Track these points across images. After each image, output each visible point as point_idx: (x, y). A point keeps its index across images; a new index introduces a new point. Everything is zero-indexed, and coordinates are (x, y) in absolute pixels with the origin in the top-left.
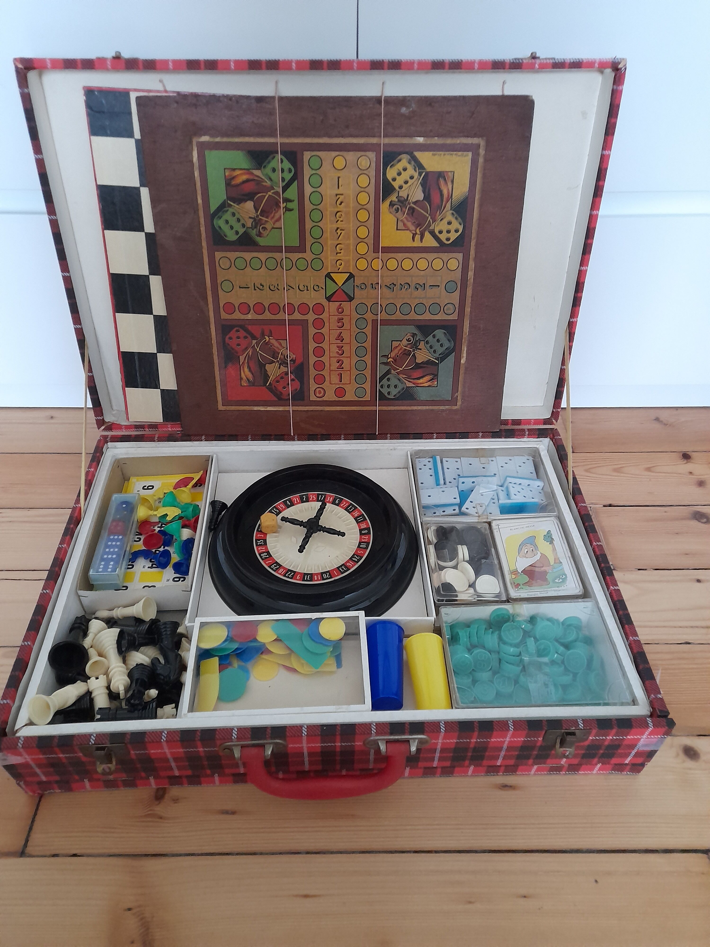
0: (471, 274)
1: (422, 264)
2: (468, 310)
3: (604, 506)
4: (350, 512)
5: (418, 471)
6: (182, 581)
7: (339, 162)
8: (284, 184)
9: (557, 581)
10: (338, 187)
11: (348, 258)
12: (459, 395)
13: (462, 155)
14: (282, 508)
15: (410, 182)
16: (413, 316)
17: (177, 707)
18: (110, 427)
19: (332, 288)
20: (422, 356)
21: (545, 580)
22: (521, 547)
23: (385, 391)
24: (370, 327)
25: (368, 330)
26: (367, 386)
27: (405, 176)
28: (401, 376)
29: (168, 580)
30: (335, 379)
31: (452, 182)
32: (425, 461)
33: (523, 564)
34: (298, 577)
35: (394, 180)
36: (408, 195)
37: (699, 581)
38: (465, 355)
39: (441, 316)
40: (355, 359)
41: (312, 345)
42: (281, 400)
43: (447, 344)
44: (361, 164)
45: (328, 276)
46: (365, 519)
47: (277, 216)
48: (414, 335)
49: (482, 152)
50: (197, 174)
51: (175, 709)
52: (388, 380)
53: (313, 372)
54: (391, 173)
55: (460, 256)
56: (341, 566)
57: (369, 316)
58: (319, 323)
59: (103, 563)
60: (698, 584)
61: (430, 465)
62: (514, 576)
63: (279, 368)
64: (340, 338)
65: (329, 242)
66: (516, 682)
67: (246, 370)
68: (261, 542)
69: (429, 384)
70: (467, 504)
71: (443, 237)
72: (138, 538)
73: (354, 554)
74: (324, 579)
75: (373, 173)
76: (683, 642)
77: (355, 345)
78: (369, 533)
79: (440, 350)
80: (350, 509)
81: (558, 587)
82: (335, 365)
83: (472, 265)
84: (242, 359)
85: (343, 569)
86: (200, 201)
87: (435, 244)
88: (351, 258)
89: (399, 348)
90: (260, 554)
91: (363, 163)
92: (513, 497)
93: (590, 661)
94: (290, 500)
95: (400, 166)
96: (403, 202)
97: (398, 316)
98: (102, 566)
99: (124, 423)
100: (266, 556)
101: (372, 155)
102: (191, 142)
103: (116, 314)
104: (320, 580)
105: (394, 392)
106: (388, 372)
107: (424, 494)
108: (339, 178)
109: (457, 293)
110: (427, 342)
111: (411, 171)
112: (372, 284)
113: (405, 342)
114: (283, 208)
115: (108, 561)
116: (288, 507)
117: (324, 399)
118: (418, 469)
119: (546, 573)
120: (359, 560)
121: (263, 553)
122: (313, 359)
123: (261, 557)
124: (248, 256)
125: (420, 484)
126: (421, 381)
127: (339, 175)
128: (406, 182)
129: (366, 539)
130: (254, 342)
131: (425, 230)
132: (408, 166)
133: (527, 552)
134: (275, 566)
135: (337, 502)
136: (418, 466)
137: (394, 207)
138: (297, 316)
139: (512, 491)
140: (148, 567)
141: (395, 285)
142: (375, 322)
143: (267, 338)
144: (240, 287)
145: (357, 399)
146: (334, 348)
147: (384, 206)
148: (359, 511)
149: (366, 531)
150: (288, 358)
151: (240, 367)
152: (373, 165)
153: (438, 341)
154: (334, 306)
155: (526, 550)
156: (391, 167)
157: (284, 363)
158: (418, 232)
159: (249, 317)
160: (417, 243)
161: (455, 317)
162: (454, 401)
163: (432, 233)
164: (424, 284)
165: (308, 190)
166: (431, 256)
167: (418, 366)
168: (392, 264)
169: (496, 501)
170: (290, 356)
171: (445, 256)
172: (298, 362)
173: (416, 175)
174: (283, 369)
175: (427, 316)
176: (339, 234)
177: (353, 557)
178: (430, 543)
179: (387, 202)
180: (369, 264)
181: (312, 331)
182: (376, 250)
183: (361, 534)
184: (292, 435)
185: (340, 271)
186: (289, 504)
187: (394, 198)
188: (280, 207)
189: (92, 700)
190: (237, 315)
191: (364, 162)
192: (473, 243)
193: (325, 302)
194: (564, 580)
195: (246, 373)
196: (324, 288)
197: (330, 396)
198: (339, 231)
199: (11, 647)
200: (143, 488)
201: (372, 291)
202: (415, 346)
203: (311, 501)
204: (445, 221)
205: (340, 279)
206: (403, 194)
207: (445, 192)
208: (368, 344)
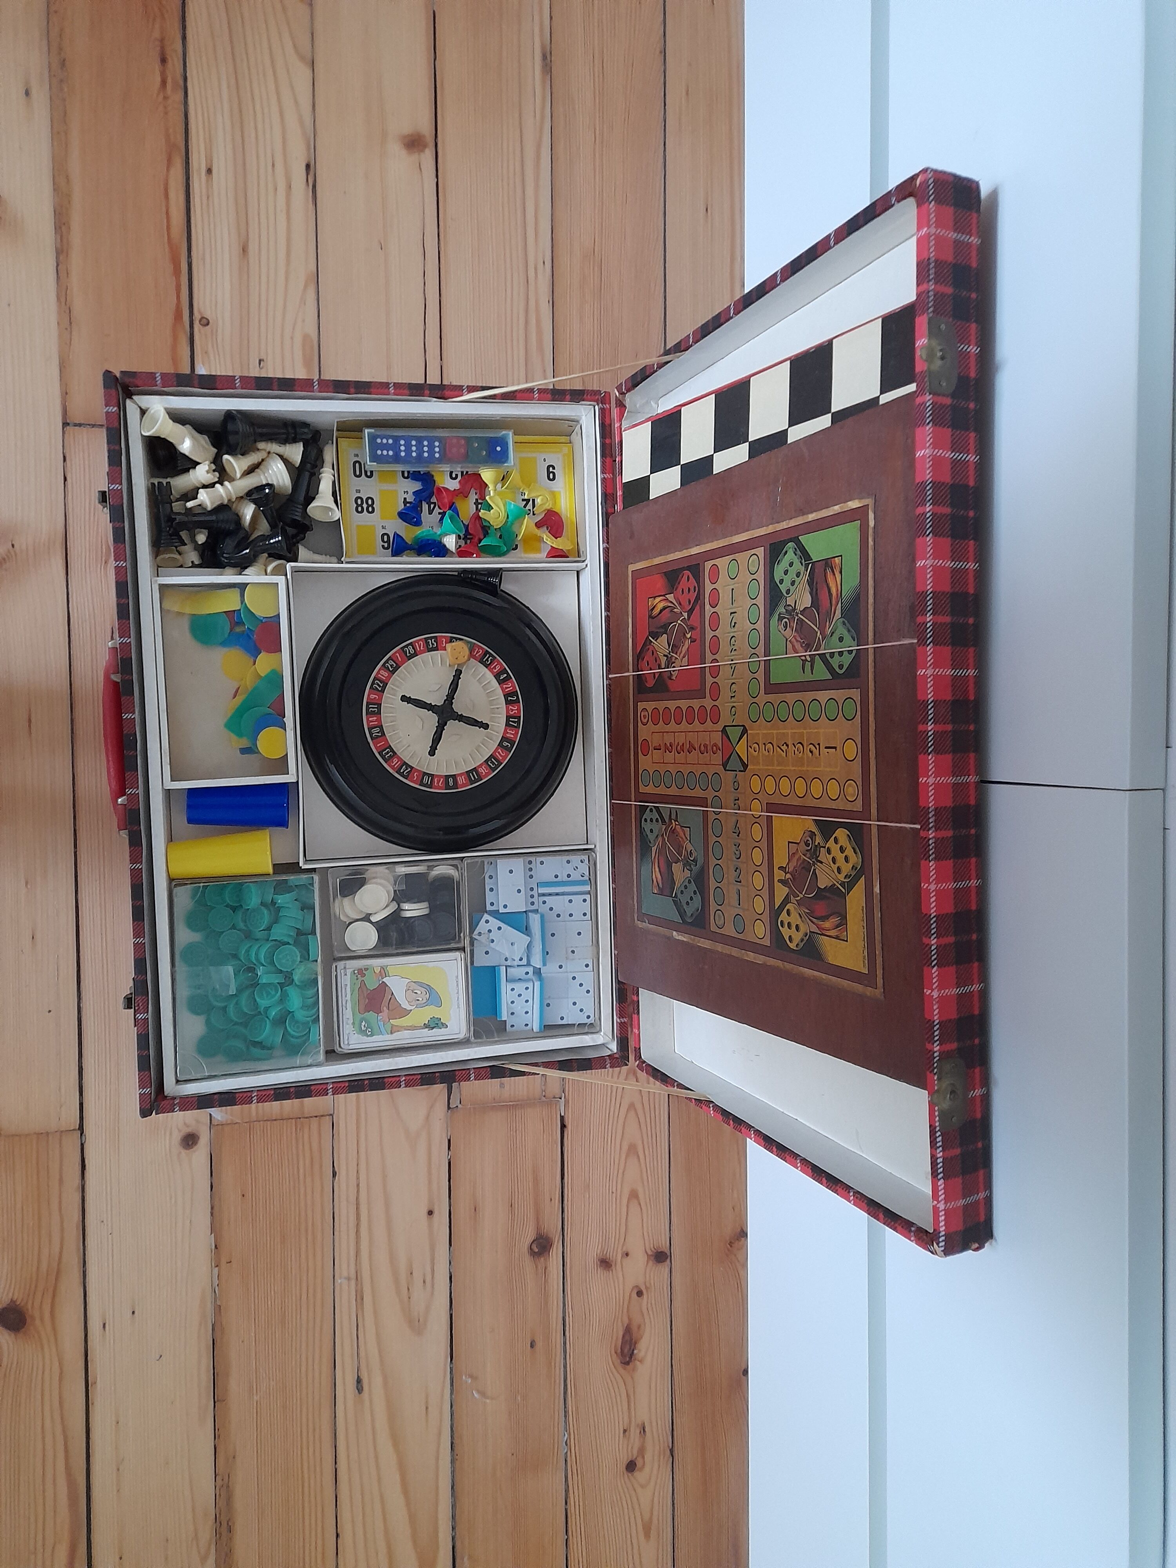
0: (751, 956)
1: (759, 881)
2: (719, 947)
3: (562, 1118)
4: (486, 761)
5: (565, 858)
6: (383, 546)
7: (852, 750)
8: (828, 656)
9: (363, 1023)
10: (826, 748)
11: (761, 761)
12: (645, 925)
13: (864, 957)
14: (495, 667)
15: (835, 867)
16: (713, 862)
17: (194, 566)
18: (621, 405)
19: (734, 733)
20: (680, 873)
21: (368, 1009)
22: (427, 987)
23: (648, 815)
24: (701, 794)
25: (698, 793)
26: (650, 789)
27: (840, 857)
28: (660, 839)
29: (383, 527)
30: (655, 741)
31: (837, 938)
32: (584, 869)
33: (397, 986)
34: (373, 696)
35: (836, 841)
36: (821, 863)
37: (430, 1213)
38: (680, 938)
39: (713, 906)
40: (673, 769)
41: (684, 704)
42: (639, 657)
43: (689, 910)
44: (850, 785)
45: (745, 731)
46: (472, 783)
47: (798, 646)
48: (695, 861)
49: (869, 991)
50: (837, 509)
51: (191, 565)
52: (657, 820)
53: (661, 705)
54: (841, 834)
55: (767, 942)
56: (392, 751)
57: (710, 794)
58: (703, 715)
59: (390, 441)
60: (425, 1212)
61: (576, 876)
62: (377, 970)
63: (664, 655)
64: (692, 748)
65: (775, 732)
66: (235, 956)
67: (661, 606)
68: (432, 644)
69: (655, 881)
70: (494, 923)
71: (784, 916)
72: (457, 475)
73: (412, 768)
74: (370, 729)
75: (840, 805)
76: (336, 1169)
77: (685, 770)
78: (448, 787)
79: (684, 899)
80: (492, 762)
81: (353, 1023)
82: (668, 739)
83: (760, 959)
84: (671, 597)
85: (388, 753)
86: (811, 517)
87: (778, 903)
88: (761, 767)
89: (684, 837)
90: (411, 644)
91: (850, 790)
92: (510, 986)
93: (260, 1045)
94: (508, 678)
95: (849, 852)
96: (814, 852)
97: (712, 839)
98: (385, 441)
99: (625, 424)
100: (409, 653)
101: (858, 806)
102: (869, 495)
103: (714, 395)
104: (368, 725)
105: (647, 827)
106: (663, 821)
107: (518, 864)
108: (835, 748)
109: (734, 934)
110: (690, 882)
111: (846, 868)
112: (738, 800)
113: (690, 847)
114: (805, 656)
115: (395, 447)
116: (497, 676)
117: (640, 724)
118: (568, 858)
119: (379, 1011)
120: (402, 775)
121: (413, 648)
122: (672, 705)
123: (407, 646)
124: (760, 601)
125: (542, 859)
126: (657, 869)
127: (838, 748)
128: (834, 860)
129: (438, 783)
130: (685, 615)
131: (790, 887)
132: (850, 865)
133: (416, 993)
134: (391, 666)
135: (505, 744)
136: (575, 859)
137: (810, 839)
138: (709, 680)
139: (519, 987)
140: (405, 499)
141: (738, 836)
142: (703, 802)
143: (688, 636)
144: (733, 589)
145: (640, 772)
146: (681, 739)
147: (808, 822)
148: (487, 774)
149: (451, 783)
150: (674, 667)
151: (664, 596)
152: (849, 807)
153: (691, 899)
154: (717, 738)
155: (419, 992)
156: (848, 835)
157: (669, 663)
158: (788, 876)
159: (707, 607)
160: (779, 875)
161: (713, 928)
162: (642, 917)
163: (786, 901)
164: (740, 882)
165: (823, 696)
166: (765, 893)
167: (669, 866)
168: (757, 832)
169: (509, 963)
170: (674, 671)
171: (766, 917)
172: (669, 682)
173: (841, 877)
174: (663, 660)
175: (713, 884)
176: (782, 747)
177: (408, 766)
178: (431, 868)
179: (814, 829)
180: (755, 796)
181: (696, 704)
182: (772, 807)
183: (447, 777)
184: (610, 676)
185: (749, 748)
186: (502, 678)
187: (819, 839)
188: (806, 652)
189: (187, 470)
190: (708, 587)
191: (852, 790)
192: (779, 963)
193: (720, 726)
194: (363, 1033)
195: (659, 604)
196: (733, 724)
197: (644, 732)
198: (784, 748)
199: (319, 341)
200: (549, 467)
201: (733, 799)
202: (687, 864)
203: (507, 708)
204: (799, 922)
205: (741, 748)
206: (823, 855)
207: (827, 924)
208: (686, 792)
